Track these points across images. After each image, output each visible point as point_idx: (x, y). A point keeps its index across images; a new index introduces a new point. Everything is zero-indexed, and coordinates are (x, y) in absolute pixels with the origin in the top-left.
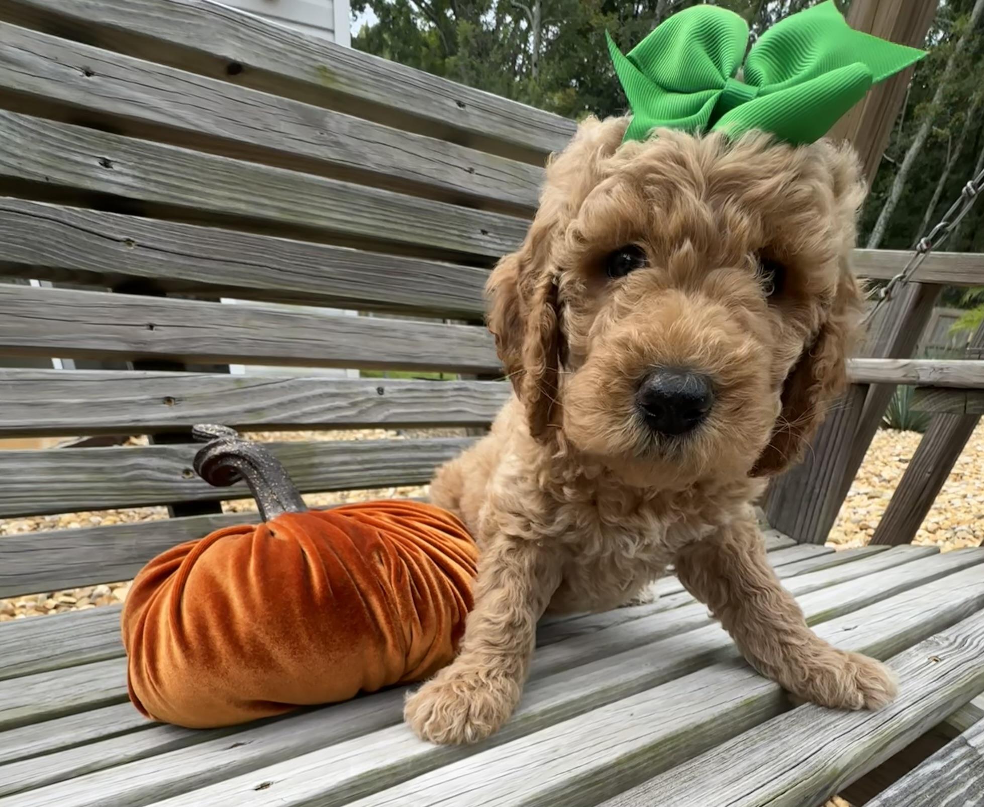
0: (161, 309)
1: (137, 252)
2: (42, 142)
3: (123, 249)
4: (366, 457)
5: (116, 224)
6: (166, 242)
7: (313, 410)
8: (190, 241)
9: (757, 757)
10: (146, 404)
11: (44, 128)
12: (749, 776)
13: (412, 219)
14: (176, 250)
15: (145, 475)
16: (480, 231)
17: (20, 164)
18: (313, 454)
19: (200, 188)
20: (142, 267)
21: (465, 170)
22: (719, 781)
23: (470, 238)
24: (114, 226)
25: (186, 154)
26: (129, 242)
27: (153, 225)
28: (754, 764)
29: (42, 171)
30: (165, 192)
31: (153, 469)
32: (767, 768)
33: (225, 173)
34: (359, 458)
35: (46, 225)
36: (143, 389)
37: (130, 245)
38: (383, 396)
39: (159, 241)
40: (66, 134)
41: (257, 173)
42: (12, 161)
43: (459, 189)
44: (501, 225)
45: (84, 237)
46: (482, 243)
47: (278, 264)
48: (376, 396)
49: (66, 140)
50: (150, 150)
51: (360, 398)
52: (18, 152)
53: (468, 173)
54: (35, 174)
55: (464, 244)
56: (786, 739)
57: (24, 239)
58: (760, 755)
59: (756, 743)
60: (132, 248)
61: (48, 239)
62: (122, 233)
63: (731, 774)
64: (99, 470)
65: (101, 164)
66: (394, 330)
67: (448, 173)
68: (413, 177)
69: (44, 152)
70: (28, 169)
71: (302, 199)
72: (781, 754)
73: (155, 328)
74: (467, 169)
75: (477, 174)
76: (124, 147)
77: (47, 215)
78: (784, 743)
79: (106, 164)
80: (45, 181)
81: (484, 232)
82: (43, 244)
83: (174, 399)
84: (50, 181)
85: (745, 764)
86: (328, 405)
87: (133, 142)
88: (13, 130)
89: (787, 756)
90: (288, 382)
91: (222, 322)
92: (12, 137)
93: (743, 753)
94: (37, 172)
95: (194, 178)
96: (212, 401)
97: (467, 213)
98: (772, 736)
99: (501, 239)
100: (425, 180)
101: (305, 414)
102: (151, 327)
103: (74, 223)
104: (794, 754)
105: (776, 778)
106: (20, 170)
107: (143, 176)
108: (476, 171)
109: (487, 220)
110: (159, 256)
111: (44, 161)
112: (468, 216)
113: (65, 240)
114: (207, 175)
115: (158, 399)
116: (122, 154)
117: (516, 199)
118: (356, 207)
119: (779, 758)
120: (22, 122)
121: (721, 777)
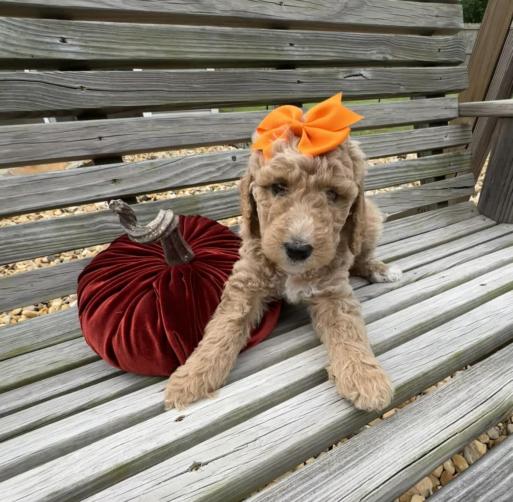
0: (104, 127)
1: (88, 94)
2: (27, 33)
3: (79, 93)
4: (228, 200)
5: (74, 78)
6: (102, 84)
7: (196, 175)
8: (116, 82)
9: (461, 395)
10: (102, 185)
11: (27, 24)
12: (455, 409)
13: (246, 43)
14: (109, 89)
15: (106, 226)
16: (288, 45)
17: (16, 50)
18: (198, 202)
19: (118, 46)
20: (91, 103)
21: (278, 4)
22: (436, 414)
23: (283, 50)
24: (72, 80)
25: (108, 26)
26: (82, 88)
27: (94, 75)
28: (459, 400)
29: (30, 52)
30: (99, 52)
31: (111, 223)
32: (466, 404)
33: (131, 34)
34: (224, 201)
35: (36, 86)
36: (100, 176)
37: (83, 90)
38: (236, 162)
39: (99, 84)
40: (39, 26)
41: (150, 30)
42: (12, 49)
43: (273, 18)
44: (302, 38)
45: (56, 89)
46: (291, 53)
47: (168, 88)
48: (232, 162)
49: (39, 29)
50: (87, 27)
51: (222, 165)
52: (14, 42)
53: (279, 6)
54: (25, 55)
55: (279, 55)
56: (479, 382)
57: (25, 96)
58: (463, 393)
59: (460, 385)
60: (84, 92)
61: (37, 94)
62: (78, 83)
63: (443, 408)
64: (82, 227)
65: (61, 41)
66: (240, 119)
67: (267, 8)
68: (245, 15)
69: (28, 40)
70: (21, 52)
71: (178, 42)
72: (476, 393)
73: (102, 139)
74: (278, 3)
75: (284, 5)
76: (72, 28)
77: (35, 79)
78: (479, 384)
79: (63, 40)
80: (31, 58)
81: (291, 45)
82: (35, 97)
83: (118, 180)
84: (34, 58)
85: (452, 401)
86: (204, 171)
87: (77, 23)
88: (10, 29)
89: (480, 395)
90: (180, 161)
91: (139, 129)
92: (10, 34)
93: (452, 392)
94: (27, 53)
95: (113, 41)
96: (139, 178)
97: (279, 33)
98: (471, 380)
99: (302, 47)
100: (252, 16)
101: (191, 179)
102: (100, 138)
103: (50, 82)
104: (484, 393)
105: (472, 411)
106: (17, 53)
107: (84, 44)
108: (284, 4)
109: (293, 36)
110: (100, 94)
111: (29, 45)
112: (280, 35)
113: (47, 93)
114: (121, 37)
115: (109, 181)
116: (71, 32)
117: (311, 19)
118: (210, 42)
119: (475, 396)
120: (14, 23)
121: (438, 411)
